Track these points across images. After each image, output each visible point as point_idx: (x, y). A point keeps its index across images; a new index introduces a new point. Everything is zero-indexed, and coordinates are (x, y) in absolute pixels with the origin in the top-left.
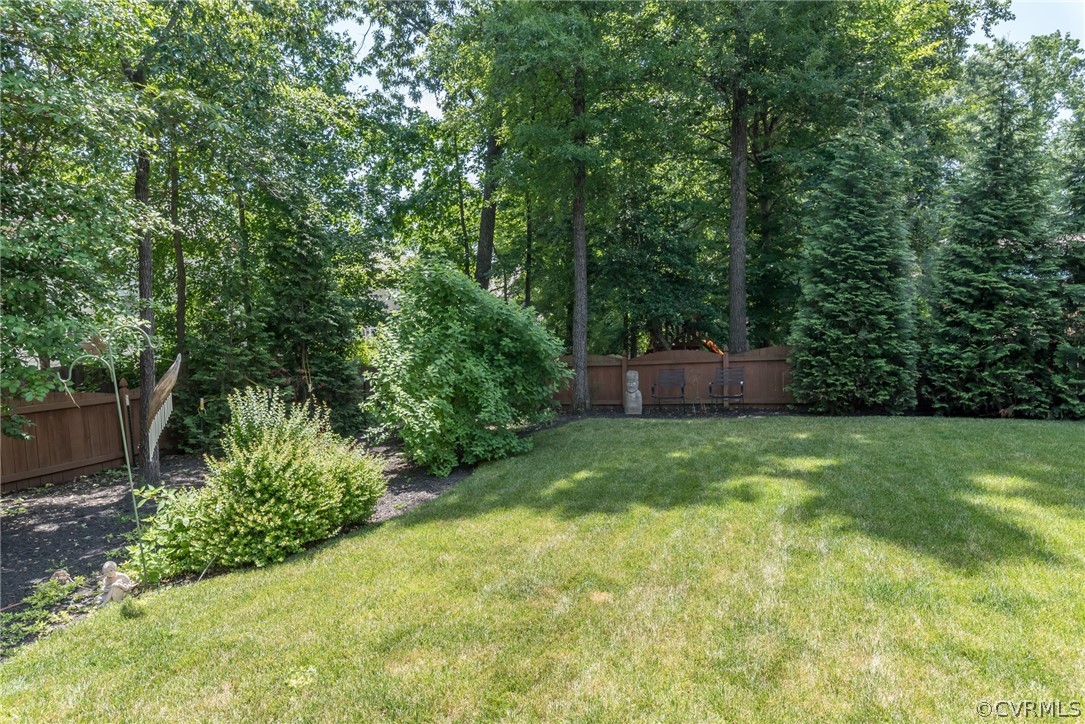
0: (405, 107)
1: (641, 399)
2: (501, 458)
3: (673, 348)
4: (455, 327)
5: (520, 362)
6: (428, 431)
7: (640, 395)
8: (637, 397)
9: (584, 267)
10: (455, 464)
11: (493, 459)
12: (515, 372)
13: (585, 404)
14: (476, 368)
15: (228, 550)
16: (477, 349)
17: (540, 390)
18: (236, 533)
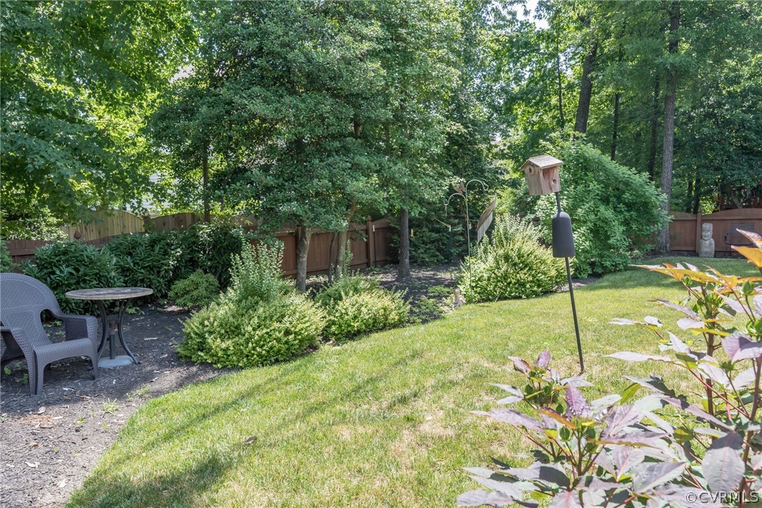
0: (517, 21)
1: (713, 246)
2: (620, 270)
3: (744, 207)
4: (594, 186)
5: (633, 209)
6: (581, 247)
7: (713, 242)
8: (710, 244)
9: (672, 143)
10: (590, 272)
11: (615, 271)
12: (631, 216)
13: (666, 247)
14: (606, 212)
15: (509, 289)
16: (605, 200)
17: (648, 228)
18: (510, 283)
